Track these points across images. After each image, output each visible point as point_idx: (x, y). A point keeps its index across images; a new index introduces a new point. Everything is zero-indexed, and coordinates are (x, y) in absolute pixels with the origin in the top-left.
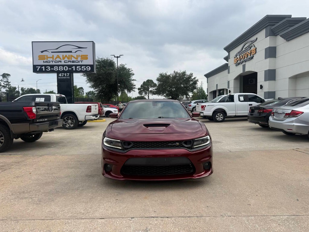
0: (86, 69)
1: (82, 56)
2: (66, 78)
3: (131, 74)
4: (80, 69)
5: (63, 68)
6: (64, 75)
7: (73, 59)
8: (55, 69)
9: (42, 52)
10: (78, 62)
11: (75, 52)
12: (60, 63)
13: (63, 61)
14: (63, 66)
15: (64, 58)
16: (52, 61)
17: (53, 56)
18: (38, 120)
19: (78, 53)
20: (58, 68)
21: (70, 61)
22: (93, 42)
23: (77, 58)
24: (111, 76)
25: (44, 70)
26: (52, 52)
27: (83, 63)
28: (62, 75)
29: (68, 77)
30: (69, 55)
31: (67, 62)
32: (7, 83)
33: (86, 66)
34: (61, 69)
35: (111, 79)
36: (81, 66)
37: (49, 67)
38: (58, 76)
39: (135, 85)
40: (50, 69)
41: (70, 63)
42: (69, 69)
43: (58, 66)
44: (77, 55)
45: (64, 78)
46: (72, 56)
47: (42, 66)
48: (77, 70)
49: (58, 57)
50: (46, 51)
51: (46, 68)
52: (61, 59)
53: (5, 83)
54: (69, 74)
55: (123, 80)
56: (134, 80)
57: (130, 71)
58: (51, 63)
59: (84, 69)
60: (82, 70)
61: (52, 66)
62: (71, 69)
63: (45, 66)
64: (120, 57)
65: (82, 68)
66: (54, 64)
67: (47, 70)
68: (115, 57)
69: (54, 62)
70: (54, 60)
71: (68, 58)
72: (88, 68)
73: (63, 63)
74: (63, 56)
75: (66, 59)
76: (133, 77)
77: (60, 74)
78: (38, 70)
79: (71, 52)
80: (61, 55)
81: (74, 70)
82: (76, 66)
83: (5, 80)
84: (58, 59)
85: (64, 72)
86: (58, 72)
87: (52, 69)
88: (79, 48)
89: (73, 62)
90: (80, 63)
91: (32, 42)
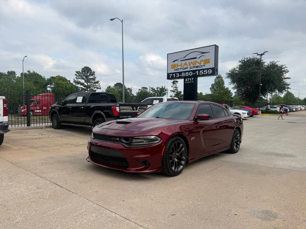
0: (208, 72)
1: (204, 60)
2: (191, 82)
3: (284, 71)
4: (203, 73)
5: (189, 74)
6: (189, 80)
7: (197, 65)
8: (182, 76)
9: (174, 62)
10: (201, 66)
11: (199, 58)
12: (186, 70)
13: (189, 67)
14: (189, 71)
15: (190, 65)
16: (181, 69)
17: (182, 64)
18: (121, 117)
19: (202, 58)
20: (185, 74)
21: (194, 67)
22: (215, 45)
23: (200, 64)
24: (255, 76)
25: (174, 77)
26: (181, 61)
27: (206, 67)
28: (188, 80)
29: (192, 82)
30: (194, 61)
31: (192, 68)
32: (176, 88)
33: (208, 69)
34: (187, 74)
35: (255, 78)
36: (204, 70)
37: (178, 74)
38: (185, 81)
39: (289, 85)
40: (179, 76)
41: (194, 69)
42: (194, 74)
43: (185, 72)
44: (201, 61)
45: (189, 82)
46: (196, 62)
47: (173, 73)
48: (200, 74)
49: (185, 64)
50: (176, 60)
51: (176, 75)
52: (187, 66)
53: (174, 89)
54: (193, 78)
55: (270, 79)
56: (287, 78)
57: (284, 68)
58: (180, 71)
59: (205, 73)
60: (204, 73)
61: (180, 73)
62: (195, 74)
63: (176, 73)
64: (264, 54)
65: (204, 72)
66: (182, 70)
67: (177, 76)
68: (258, 55)
69: (182, 69)
70: (182, 68)
71: (193, 64)
72: (210, 71)
73: (189, 69)
74: (189, 62)
75: (192, 65)
76: (286, 75)
77: (187, 79)
78: (170, 77)
79: (196, 58)
80: (187, 62)
81: (197, 74)
82: (199, 70)
83: (175, 86)
84: (185, 66)
85: (189, 77)
86: (185, 78)
87: (180, 75)
88: (203, 53)
89: (197, 67)
90: (203, 68)
91: (167, 54)
